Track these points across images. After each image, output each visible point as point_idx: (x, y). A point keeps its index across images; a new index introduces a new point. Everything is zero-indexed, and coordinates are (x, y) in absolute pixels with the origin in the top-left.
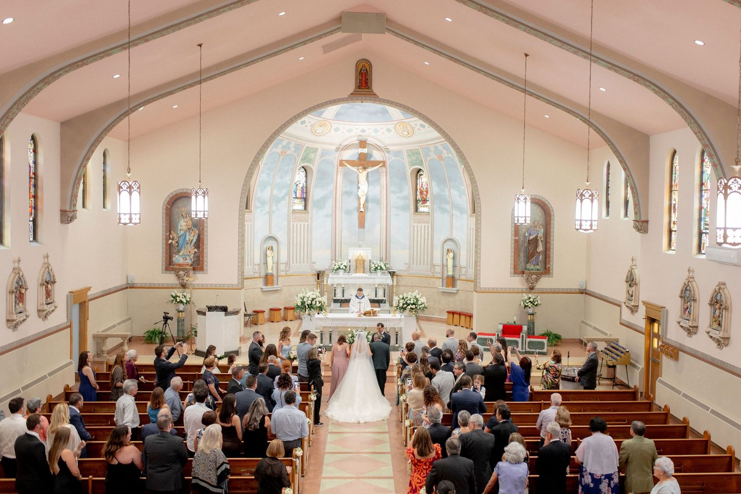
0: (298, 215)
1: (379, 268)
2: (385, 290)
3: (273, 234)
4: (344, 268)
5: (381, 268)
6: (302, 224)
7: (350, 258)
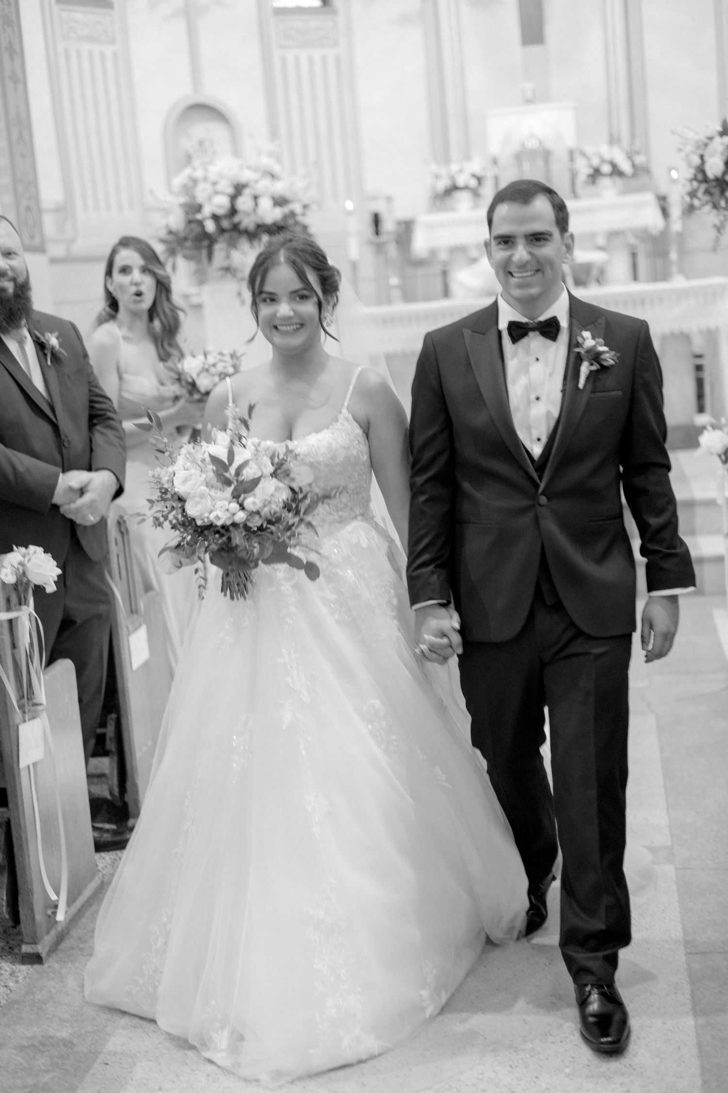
0: (297, 23)
1: (606, 169)
2: (634, 255)
3: (212, 93)
4: (473, 183)
5: (616, 172)
6: (317, 54)
7: (494, 148)
